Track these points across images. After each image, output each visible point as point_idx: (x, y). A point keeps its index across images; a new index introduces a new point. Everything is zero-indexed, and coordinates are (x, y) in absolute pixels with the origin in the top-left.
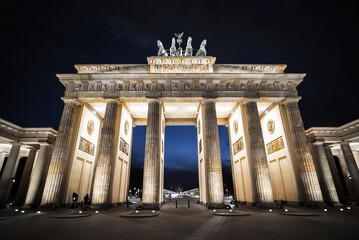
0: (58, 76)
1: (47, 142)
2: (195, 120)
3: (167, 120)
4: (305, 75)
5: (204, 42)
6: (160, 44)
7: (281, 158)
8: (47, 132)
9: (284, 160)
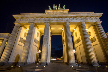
0: (13, 15)
1: (7, 38)
2: (61, 33)
3: (52, 33)
4: (103, 13)
5: (65, 6)
6: (49, 7)
7: (95, 45)
8: (7, 34)
9: (96, 46)
